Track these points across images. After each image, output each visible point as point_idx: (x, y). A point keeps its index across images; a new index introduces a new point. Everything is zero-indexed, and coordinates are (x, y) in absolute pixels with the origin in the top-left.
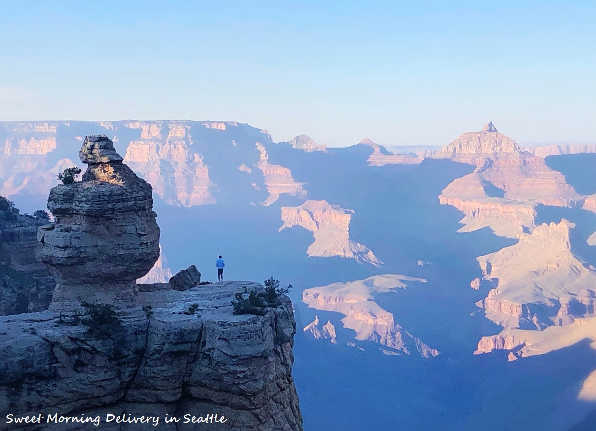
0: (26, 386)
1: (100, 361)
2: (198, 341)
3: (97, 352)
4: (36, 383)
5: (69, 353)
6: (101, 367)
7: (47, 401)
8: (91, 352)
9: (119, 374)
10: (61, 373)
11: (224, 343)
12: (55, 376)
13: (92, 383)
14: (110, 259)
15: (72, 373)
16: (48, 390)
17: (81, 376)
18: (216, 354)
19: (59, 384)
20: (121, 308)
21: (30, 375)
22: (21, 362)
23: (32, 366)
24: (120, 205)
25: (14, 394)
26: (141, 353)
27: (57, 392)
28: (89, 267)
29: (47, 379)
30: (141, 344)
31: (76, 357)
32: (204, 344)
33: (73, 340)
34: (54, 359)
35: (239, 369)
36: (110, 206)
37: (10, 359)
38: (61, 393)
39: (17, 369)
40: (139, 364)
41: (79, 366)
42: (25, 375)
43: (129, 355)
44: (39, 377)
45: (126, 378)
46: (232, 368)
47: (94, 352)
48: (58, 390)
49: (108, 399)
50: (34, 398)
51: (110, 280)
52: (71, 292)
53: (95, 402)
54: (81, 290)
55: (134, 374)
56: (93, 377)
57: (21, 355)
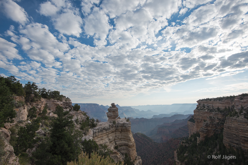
1: (114, 127)
5: (111, 126)
12: (110, 129)
14: (114, 116)
17: (112, 129)
28: (112, 117)
30: (117, 125)
40: (117, 127)
42: (107, 129)
44: (109, 129)
45: (116, 129)
47: (114, 126)
51: (114, 118)
54: (111, 119)
57: (107, 127)
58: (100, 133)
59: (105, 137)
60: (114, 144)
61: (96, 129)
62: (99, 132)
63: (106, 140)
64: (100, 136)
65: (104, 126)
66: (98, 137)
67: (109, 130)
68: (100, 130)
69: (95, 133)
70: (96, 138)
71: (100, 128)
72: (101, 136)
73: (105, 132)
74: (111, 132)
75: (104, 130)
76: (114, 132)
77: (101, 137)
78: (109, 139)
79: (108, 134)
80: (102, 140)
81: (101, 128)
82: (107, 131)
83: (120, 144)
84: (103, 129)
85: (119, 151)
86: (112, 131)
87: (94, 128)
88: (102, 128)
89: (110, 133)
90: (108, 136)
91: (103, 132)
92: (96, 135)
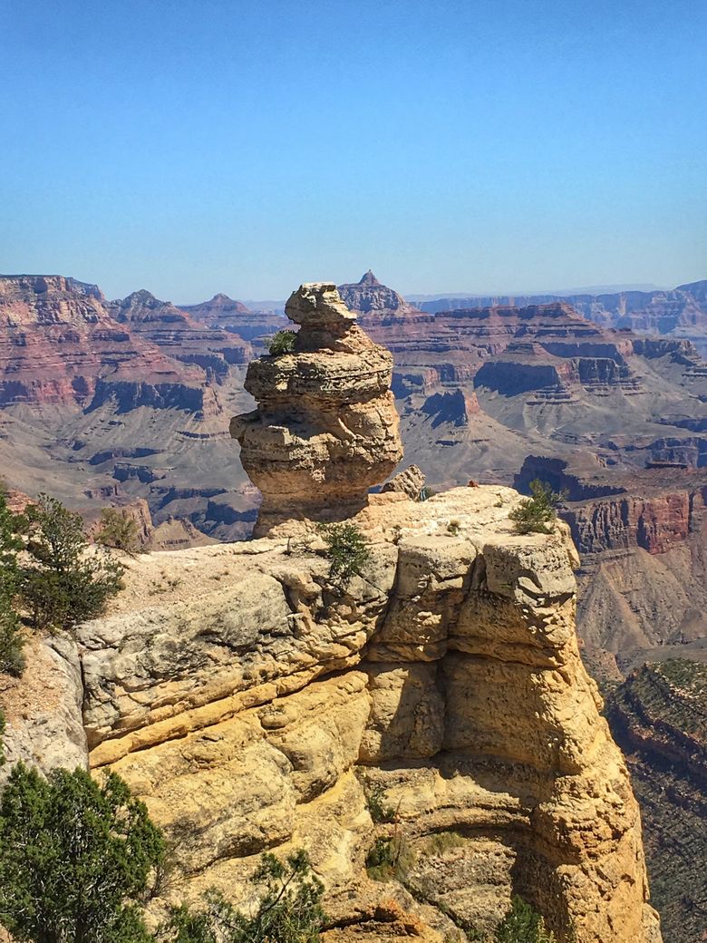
0: (261, 648)
1: (346, 607)
4: (272, 643)
5: (311, 598)
6: (347, 616)
7: (284, 667)
9: (366, 625)
10: (302, 627)
12: (294, 631)
13: (337, 639)
15: (313, 625)
16: (286, 652)
17: (323, 630)
19: (298, 643)
21: (266, 633)
22: (257, 614)
23: (268, 619)
25: (248, 661)
26: (391, 594)
27: (296, 654)
29: (285, 637)
30: (391, 581)
31: (318, 604)
32: (483, 577)
33: (316, 579)
37: (245, 611)
38: (300, 656)
39: (253, 623)
40: (388, 609)
41: (321, 616)
42: (261, 632)
43: (379, 597)
44: (277, 634)
47: (342, 595)
48: (297, 651)
49: (354, 660)
50: (269, 664)
53: (339, 665)
55: (382, 624)
56: (338, 631)
57: (256, 603)
58: (169, 689)
59: (236, 727)
60: (364, 817)
61: (108, 645)
62: (153, 675)
63: (249, 765)
64: (168, 725)
65: (218, 599)
66: (144, 734)
67: (280, 646)
68: (170, 646)
69: (104, 686)
70: (126, 742)
72: (183, 720)
73: (232, 674)
74: (307, 676)
75: (216, 652)
76: (349, 669)
77: (181, 733)
78: (296, 761)
79: (266, 690)
80: (205, 775)
81: (182, 628)
82: (260, 663)
83: (438, 819)
84: (206, 635)
85: (420, 897)
86: (324, 659)
87: (87, 629)
88: (195, 628)
89: (291, 682)
90: (270, 718)
91: (200, 673)
92: (113, 712)
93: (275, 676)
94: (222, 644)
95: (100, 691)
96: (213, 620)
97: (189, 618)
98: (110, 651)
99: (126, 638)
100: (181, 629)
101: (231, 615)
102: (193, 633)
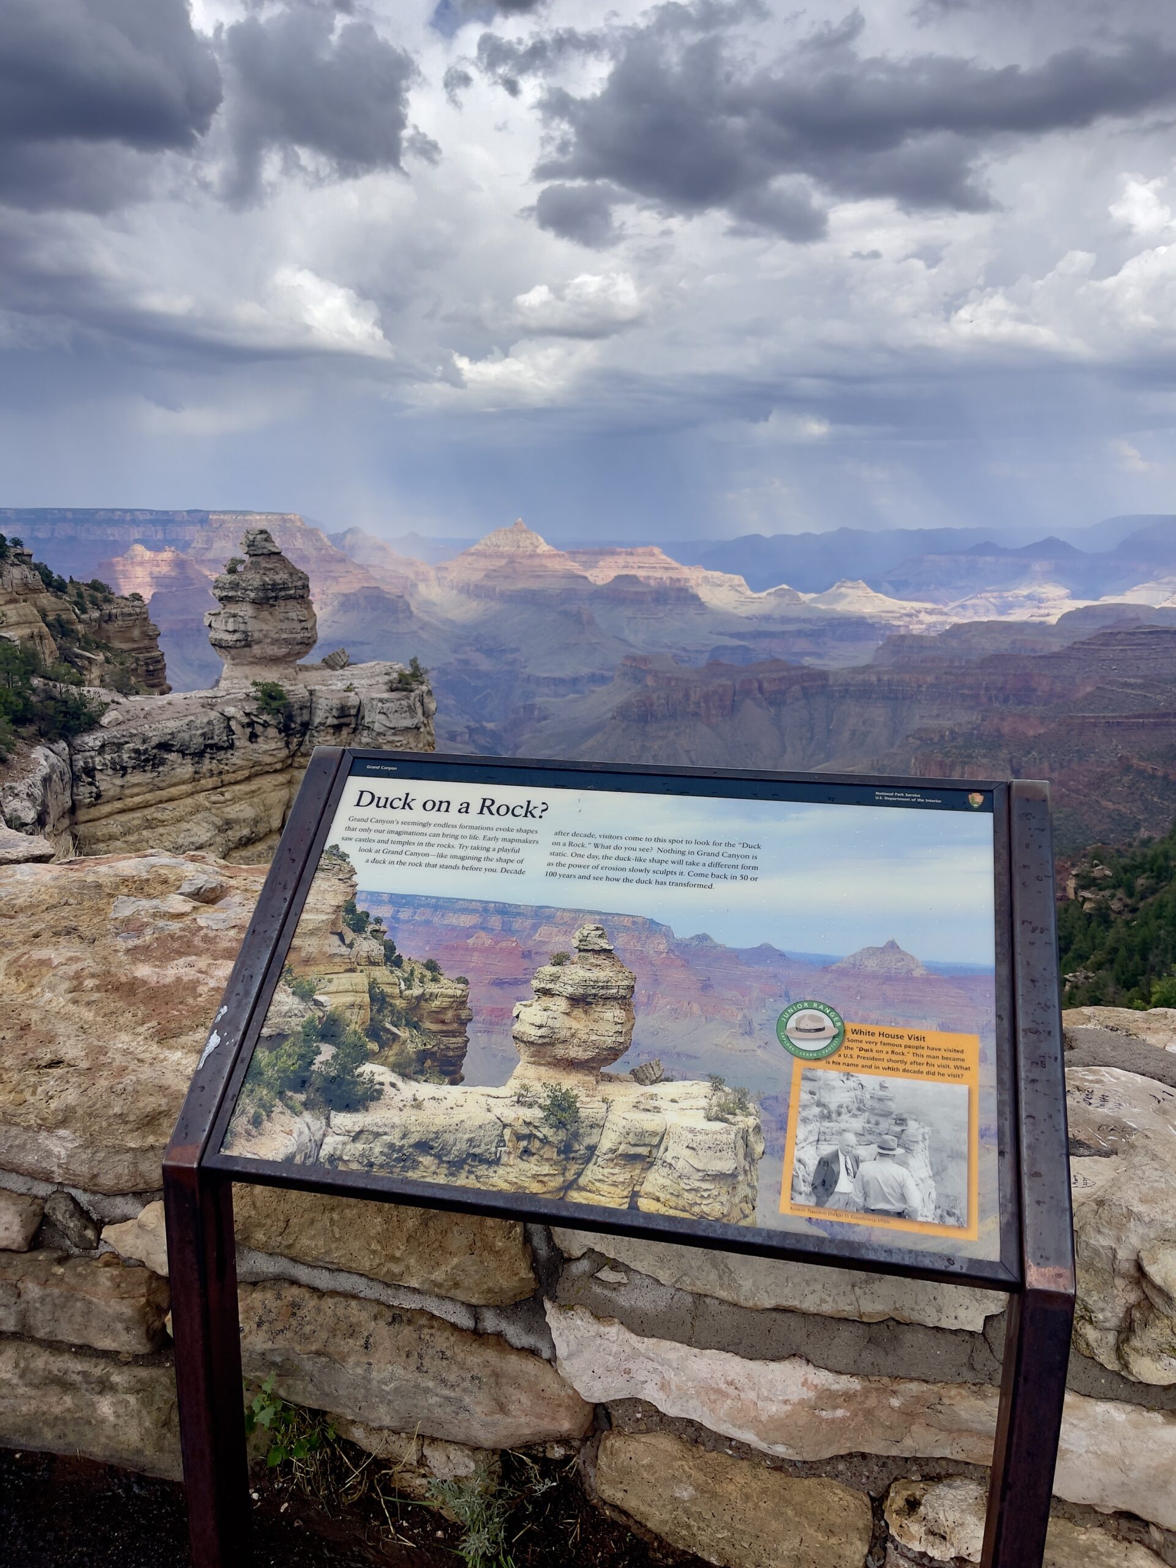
0: (208, 756)
1: (272, 732)
2: (357, 715)
3: (269, 725)
4: (215, 753)
5: (244, 726)
6: (272, 738)
7: (226, 768)
8: (263, 725)
9: (287, 744)
10: (237, 743)
11: (383, 716)
12: (232, 746)
13: (265, 752)
14: (275, 642)
15: (248, 744)
16: (227, 759)
17: (255, 746)
18: (377, 727)
19: (235, 753)
20: (287, 686)
21: (211, 746)
22: (203, 735)
23: (212, 738)
24: (283, 593)
25: (198, 763)
26: (306, 726)
27: (234, 760)
28: (256, 650)
29: (226, 749)
30: (306, 718)
31: (250, 730)
32: (363, 718)
33: (247, 715)
34: (231, 731)
35: (397, 738)
36: (273, 594)
37: (194, 732)
38: (238, 762)
39: (200, 740)
40: (304, 735)
41: (253, 737)
42: (206, 746)
43: (296, 727)
44: (220, 748)
45: (293, 747)
46: (391, 738)
47: (265, 725)
48: (236, 758)
49: (278, 766)
50: (215, 766)
51: (275, 660)
52: (239, 671)
53: (267, 768)
54: (247, 670)
55: (300, 744)
56: (266, 747)
57: (202, 728)
58: (135, 778)
59: (188, 803)
61: (92, 749)
62: (124, 768)
64: (136, 800)
65: (173, 724)
66: (119, 805)
67: (221, 755)
68: (137, 751)
69: (88, 775)
70: (106, 809)
71: (132, 735)
72: (148, 797)
73: (186, 771)
74: (242, 774)
75: (172, 756)
76: (276, 771)
77: (147, 805)
78: (229, 825)
79: (212, 782)
81: (146, 741)
82: (207, 765)
84: (165, 747)
86: (259, 763)
87: (76, 739)
88: (155, 741)
89: (231, 778)
90: (214, 798)
91: (161, 769)
92: (94, 790)
93: (221, 773)
94: (178, 751)
95: (84, 776)
96: (169, 737)
97: (151, 735)
98: (93, 753)
99: (103, 746)
100: (144, 742)
101: (182, 734)
102: (153, 744)
